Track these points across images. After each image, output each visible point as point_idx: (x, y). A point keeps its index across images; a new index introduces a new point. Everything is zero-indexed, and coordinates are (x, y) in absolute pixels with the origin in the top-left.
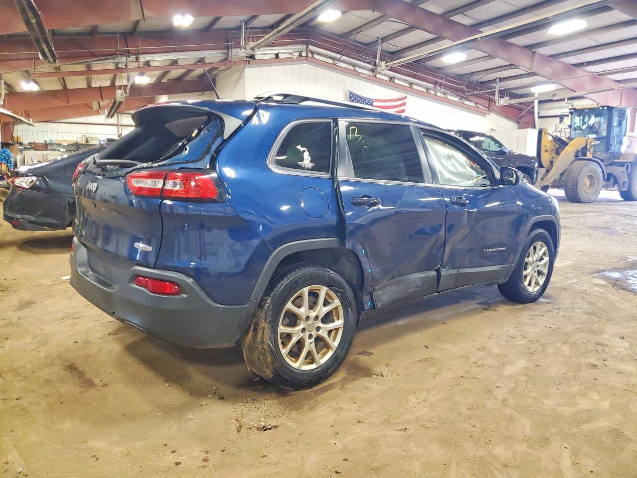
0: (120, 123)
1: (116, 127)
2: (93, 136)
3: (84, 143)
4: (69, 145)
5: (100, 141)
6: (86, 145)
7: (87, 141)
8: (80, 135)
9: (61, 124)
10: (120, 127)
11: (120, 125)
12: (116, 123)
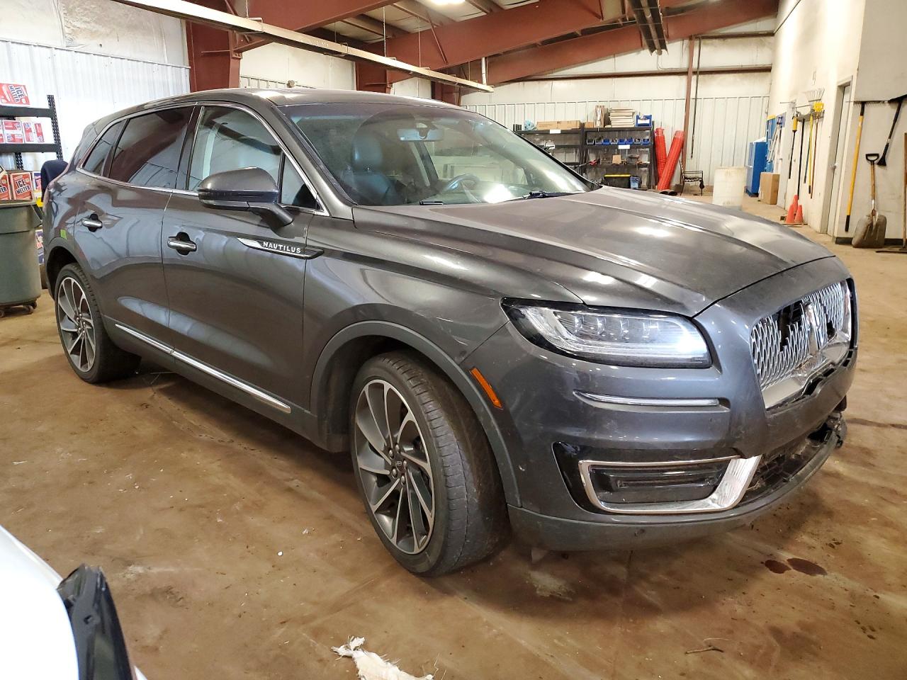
0: (695, 65)
1: (684, 78)
2: (624, 106)
3: (599, 125)
4: (564, 133)
5: (638, 118)
6: (602, 130)
7: (607, 121)
8: (592, 107)
9: (556, 83)
10: (694, 77)
11: (695, 73)
12: (684, 65)
